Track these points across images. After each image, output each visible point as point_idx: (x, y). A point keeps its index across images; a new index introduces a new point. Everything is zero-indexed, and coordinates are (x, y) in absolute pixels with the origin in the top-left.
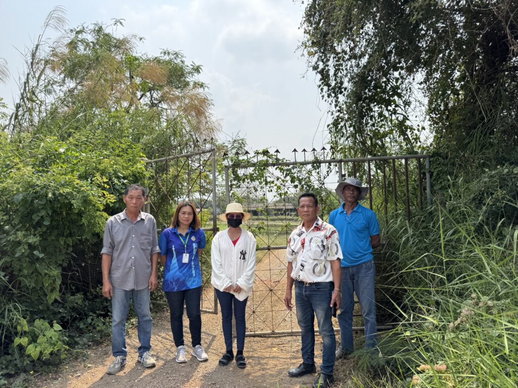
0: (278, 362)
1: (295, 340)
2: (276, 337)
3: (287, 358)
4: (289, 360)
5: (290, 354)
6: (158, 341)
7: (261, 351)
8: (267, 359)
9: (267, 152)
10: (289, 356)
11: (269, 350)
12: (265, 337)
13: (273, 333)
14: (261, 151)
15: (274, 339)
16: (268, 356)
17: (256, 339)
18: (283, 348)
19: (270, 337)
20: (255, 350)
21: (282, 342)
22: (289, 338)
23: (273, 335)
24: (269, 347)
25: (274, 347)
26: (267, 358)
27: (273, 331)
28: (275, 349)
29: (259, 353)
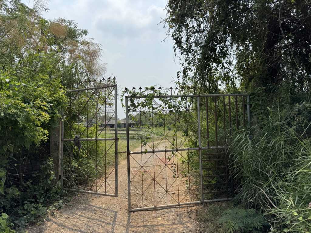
0: (165, 228)
1: (170, 212)
2: (157, 210)
3: (169, 225)
4: (171, 226)
5: (170, 221)
6: (77, 218)
7: (151, 221)
8: (157, 227)
9: (154, 88)
10: (170, 223)
11: (155, 220)
12: (150, 210)
13: (155, 207)
14: (150, 87)
15: (156, 211)
16: (157, 224)
17: (145, 212)
18: (164, 218)
19: (153, 210)
20: (146, 220)
21: (162, 213)
22: (166, 210)
23: (156, 209)
24: (155, 218)
25: (158, 217)
26: (157, 225)
27: (155, 206)
28: (160, 219)
29: (150, 222)
